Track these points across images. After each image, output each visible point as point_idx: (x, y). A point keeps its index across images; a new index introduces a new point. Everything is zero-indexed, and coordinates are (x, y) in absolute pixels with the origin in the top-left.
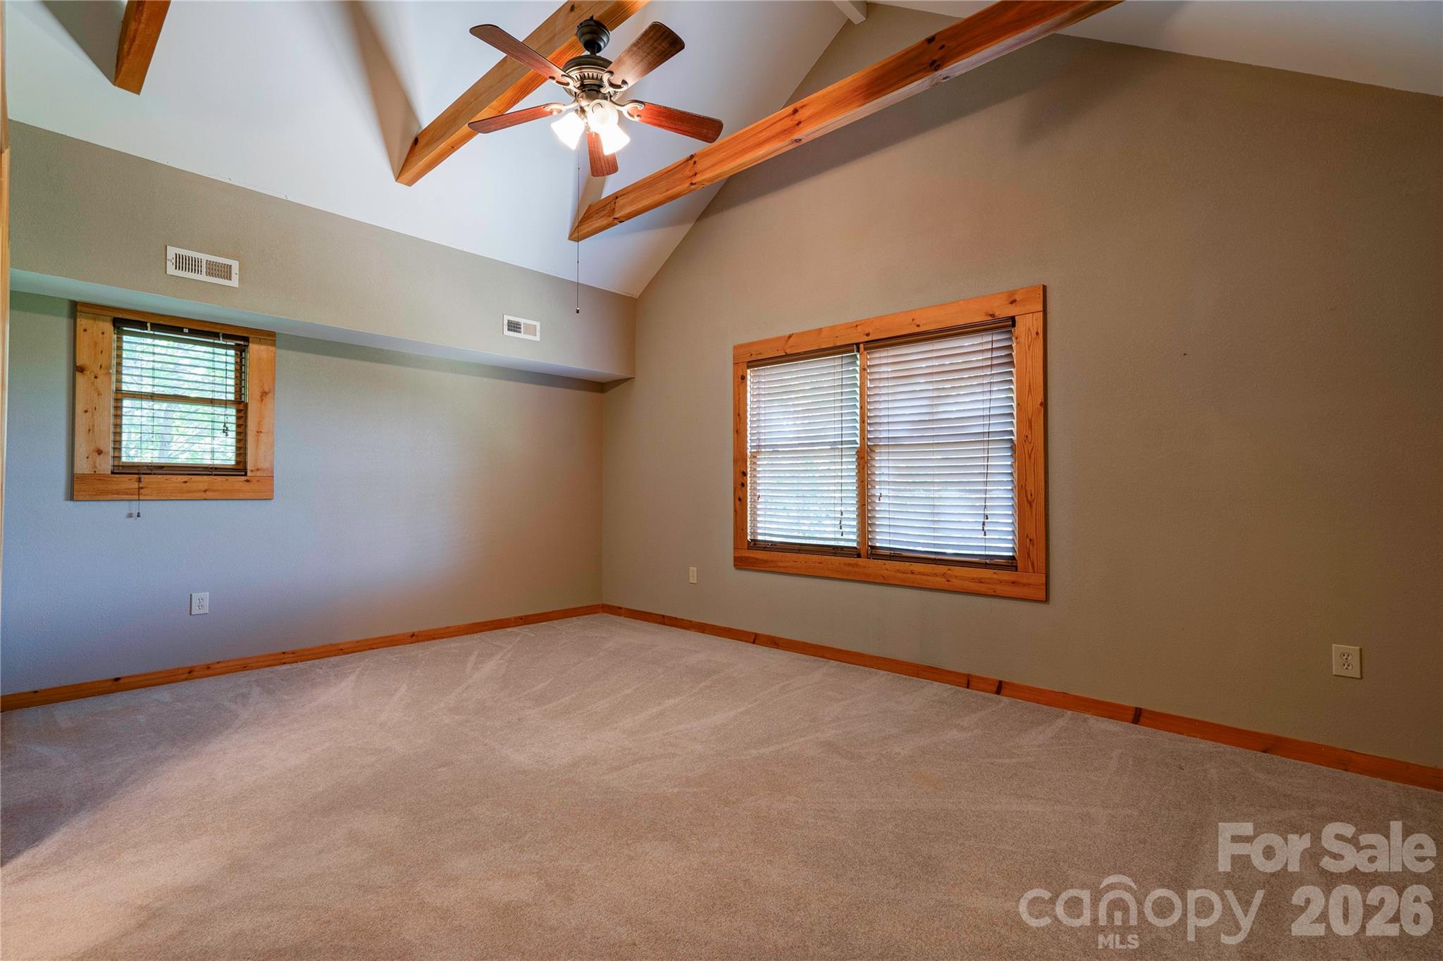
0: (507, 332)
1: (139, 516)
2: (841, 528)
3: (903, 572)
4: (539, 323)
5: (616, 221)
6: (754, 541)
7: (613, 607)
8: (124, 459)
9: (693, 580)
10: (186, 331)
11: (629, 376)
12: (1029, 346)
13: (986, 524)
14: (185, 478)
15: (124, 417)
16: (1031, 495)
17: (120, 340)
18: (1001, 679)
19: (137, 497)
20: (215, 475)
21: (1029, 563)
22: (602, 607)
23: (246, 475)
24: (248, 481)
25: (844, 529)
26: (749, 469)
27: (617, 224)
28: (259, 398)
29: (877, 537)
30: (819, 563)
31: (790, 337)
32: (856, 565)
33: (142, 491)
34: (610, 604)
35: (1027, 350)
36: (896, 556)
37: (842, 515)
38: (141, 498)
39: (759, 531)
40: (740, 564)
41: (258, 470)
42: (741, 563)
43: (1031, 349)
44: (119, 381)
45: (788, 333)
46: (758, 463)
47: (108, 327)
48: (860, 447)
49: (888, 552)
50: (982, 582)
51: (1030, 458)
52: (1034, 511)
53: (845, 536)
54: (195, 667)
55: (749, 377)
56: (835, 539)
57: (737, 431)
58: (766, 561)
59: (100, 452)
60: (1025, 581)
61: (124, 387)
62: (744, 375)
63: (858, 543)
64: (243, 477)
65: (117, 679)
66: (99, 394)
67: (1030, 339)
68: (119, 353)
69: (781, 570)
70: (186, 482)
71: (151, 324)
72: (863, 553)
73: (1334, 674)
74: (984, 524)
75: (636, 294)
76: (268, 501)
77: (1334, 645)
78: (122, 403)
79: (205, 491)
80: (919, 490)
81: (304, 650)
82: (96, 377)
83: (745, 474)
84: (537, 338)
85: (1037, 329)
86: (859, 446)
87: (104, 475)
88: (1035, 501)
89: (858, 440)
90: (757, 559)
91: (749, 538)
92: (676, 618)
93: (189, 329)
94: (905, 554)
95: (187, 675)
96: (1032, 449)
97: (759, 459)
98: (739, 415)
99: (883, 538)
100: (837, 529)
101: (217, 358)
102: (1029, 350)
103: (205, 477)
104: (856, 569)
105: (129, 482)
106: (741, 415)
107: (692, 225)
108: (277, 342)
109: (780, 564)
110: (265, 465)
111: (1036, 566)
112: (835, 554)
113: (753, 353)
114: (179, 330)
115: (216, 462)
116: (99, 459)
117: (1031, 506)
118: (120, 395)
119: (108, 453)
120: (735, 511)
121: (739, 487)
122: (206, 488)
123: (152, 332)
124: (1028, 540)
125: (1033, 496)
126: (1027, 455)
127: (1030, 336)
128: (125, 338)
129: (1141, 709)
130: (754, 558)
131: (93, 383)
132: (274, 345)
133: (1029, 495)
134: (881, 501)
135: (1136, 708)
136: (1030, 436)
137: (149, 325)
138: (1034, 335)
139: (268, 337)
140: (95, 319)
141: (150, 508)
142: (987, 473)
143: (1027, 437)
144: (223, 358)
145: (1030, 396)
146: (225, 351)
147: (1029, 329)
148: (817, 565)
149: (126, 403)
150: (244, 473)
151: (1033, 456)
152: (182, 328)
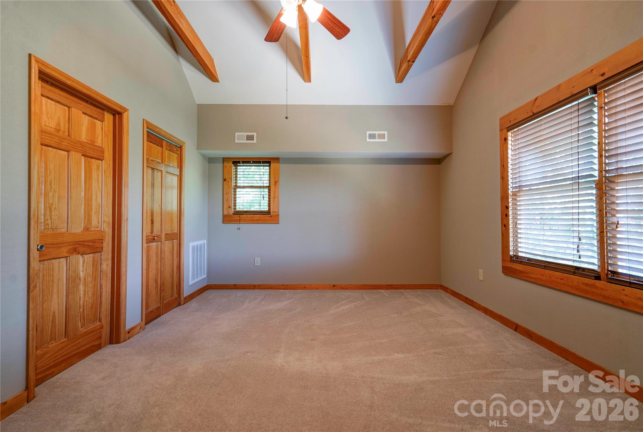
0: (368, 140)
1: (239, 229)
2: (578, 252)
3: (642, 300)
4: (387, 132)
5: (410, 63)
6: (515, 256)
7: (445, 287)
8: (237, 209)
9: (481, 278)
10: (252, 162)
11: (449, 153)
14: (252, 216)
15: (237, 195)
17: (236, 169)
19: (239, 222)
20: (261, 214)
22: (440, 286)
23: (270, 214)
24: (271, 216)
25: (581, 253)
26: (510, 204)
27: (412, 65)
28: (274, 184)
29: (619, 264)
30: (561, 279)
31: (536, 100)
32: (594, 286)
33: (240, 220)
34: (445, 285)
36: (636, 283)
38: (240, 223)
39: (520, 249)
40: (506, 272)
41: (274, 212)
44: (236, 183)
45: (534, 98)
46: (518, 199)
47: (231, 164)
48: (599, 180)
49: (629, 279)
53: (582, 259)
54: (256, 285)
55: (510, 138)
56: (574, 261)
57: (503, 178)
58: (522, 272)
59: (230, 207)
61: (238, 185)
62: (507, 137)
63: (599, 266)
64: (269, 215)
65: (235, 285)
66: (229, 188)
68: (236, 173)
69: (532, 280)
70: (252, 217)
71: (242, 161)
72: (603, 276)
75: (451, 102)
76: (277, 224)
78: (236, 190)
79: (258, 220)
81: (291, 285)
82: (228, 182)
83: (507, 208)
84: (386, 140)
86: (597, 178)
87: (231, 215)
89: (596, 173)
90: (516, 270)
91: (511, 253)
92: (472, 301)
93: (253, 161)
95: (253, 287)
97: (520, 196)
98: (503, 166)
99: (625, 265)
100: (575, 252)
101: (261, 170)
103: (258, 215)
104: (594, 290)
105: (237, 217)
107: (477, 46)
108: (280, 161)
109: (531, 276)
110: (276, 210)
112: (574, 273)
113: (511, 120)
114: (249, 162)
115: (261, 210)
116: (230, 209)
118: (236, 187)
119: (232, 207)
120: (502, 234)
121: (504, 216)
122: (258, 219)
123: (243, 164)
128: (238, 168)
130: (514, 268)
131: (228, 184)
132: (279, 163)
137: (241, 162)
139: (277, 159)
140: (228, 163)
141: (243, 226)
144: (264, 170)
146: (263, 167)
148: (559, 280)
149: (238, 190)
150: (269, 213)
152: (250, 161)
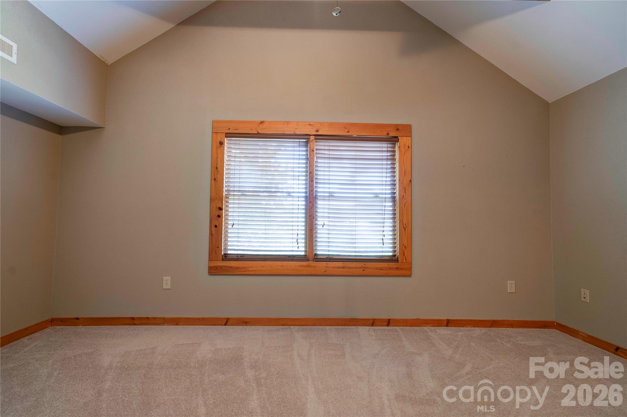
2: (298, 244)
3: (337, 268)
6: (226, 255)
9: (167, 286)
11: (101, 125)
12: (405, 152)
13: (384, 239)
16: (405, 225)
18: (389, 318)
21: (404, 258)
22: (52, 321)
26: (224, 206)
29: (318, 248)
30: (281, 266)
31: (262, 123)
35: (404, 153)
36: (329, 259)
37: (298, 236)
39: (229, 248)
42: (213, 271)
43: (406, 154)
45: (260, 120)
46: (231, 202)
49: (325, 257)
50: (381, 270)
51: (405, 207)
52: (406, 232)
55: (226, 143)
56: (292, 251)
57: (215, 179)
58: (238, 268)
60: (402, 267)
62: (222, 141)
63: (305, 252)
67: (405, 149)
69: (251, 273)
72: (309, 258)
73: (508, 292)
74: (383, 239)
77: (508, 281)
80: (347, 222)
83: (220, 209)
85: (409, 145)
88: (407, 228)
90: (231, 267)
91: (223, 253)
94: (335, 257)
96: (406, 202)
97: (232, 199)
98: (217, 168)
99: (322, 249)
100: (294, 245)
102: (405, 154)
104: (307, 268)
106: (219, 168)
107: (174, 25)
109: (250, 269)
111: (407, 259)
112: (292, 260)
113: (231, 128)
117: (405, 230)
120: (211, 234)
121: (216, 218)
124: (404, 247)
125: (406, 225)
126: (403, 205)
127: (405, 148)
129: (449, 320)
130: (228, 266)
133: (404, 224)
134: (324, 228)
135: (447, 319)
136: (405, 196)
138: (407, 148)
142: (384, 213)
143: (403, 196)
145: (405, 176)
147: (405, 144)
148: (280, 268)
151: (406, 206)
